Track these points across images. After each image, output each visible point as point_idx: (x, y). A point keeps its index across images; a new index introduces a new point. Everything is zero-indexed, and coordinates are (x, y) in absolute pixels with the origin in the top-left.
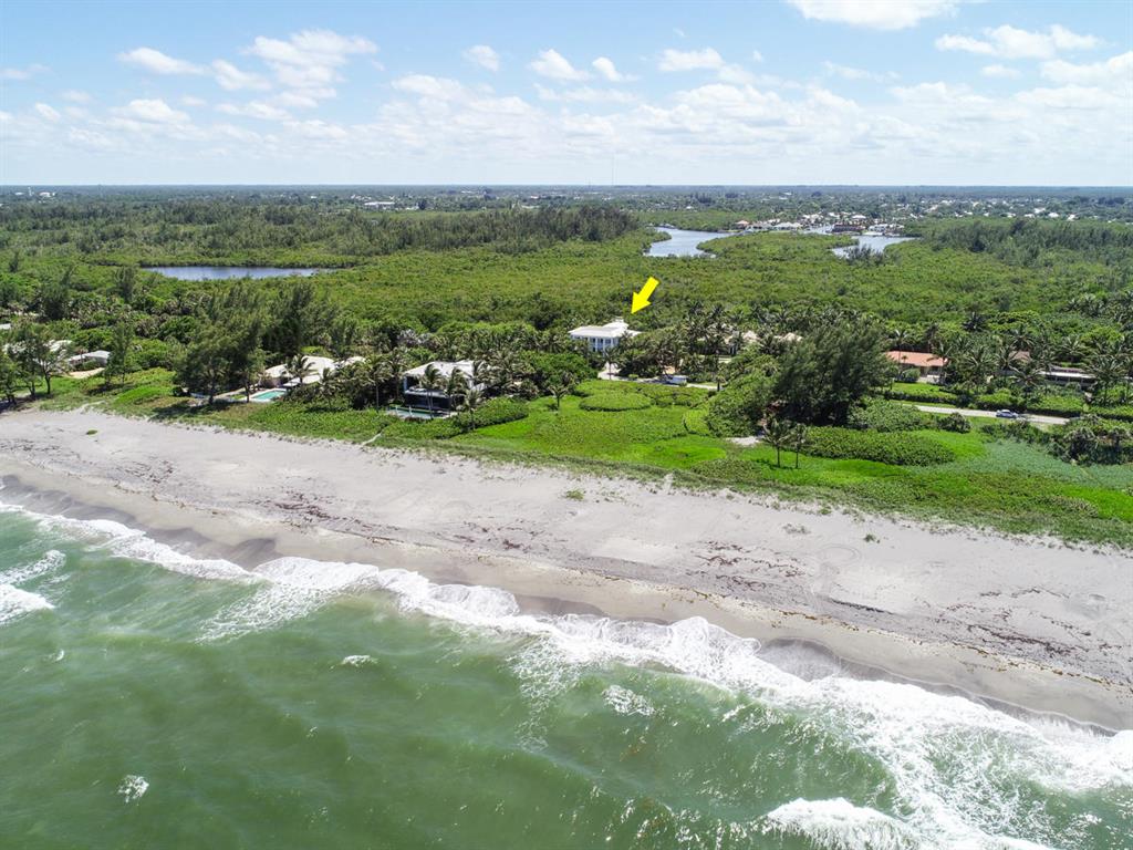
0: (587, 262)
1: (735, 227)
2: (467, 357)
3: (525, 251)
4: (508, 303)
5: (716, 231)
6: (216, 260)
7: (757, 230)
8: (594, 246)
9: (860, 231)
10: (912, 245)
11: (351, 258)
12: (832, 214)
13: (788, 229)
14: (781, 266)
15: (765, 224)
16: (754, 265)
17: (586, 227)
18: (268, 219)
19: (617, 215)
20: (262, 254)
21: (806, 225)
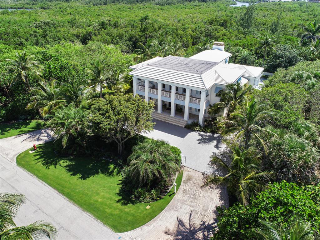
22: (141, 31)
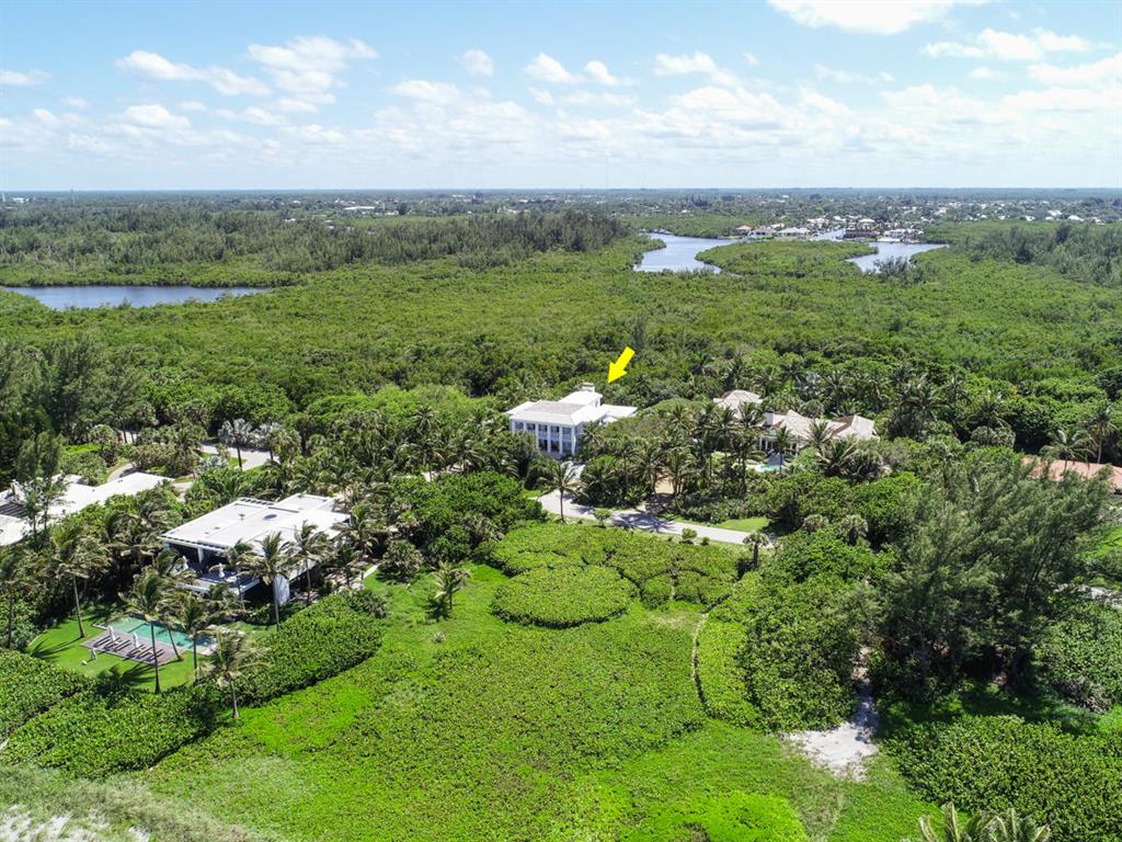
0: (564, 280)
1: (737, 233)
2: (305, 487)
3: (494, 264)
4: (437, 351)
5: (716, 238)
6: (123, 278)
7: (761, 237)
8: (577, 257)
9: (874, 237)
10: (942, 254)
11: (284, 275)
12: (837, 218)
13: (794, 234)
14: (801, 283)
15: (770, 230)
16: (768, 284)
17: (568, 234)
18: (219, 227)
19: (605, 221)
20: (181, 269)
21: (814, 230)
22: (484, 364)
